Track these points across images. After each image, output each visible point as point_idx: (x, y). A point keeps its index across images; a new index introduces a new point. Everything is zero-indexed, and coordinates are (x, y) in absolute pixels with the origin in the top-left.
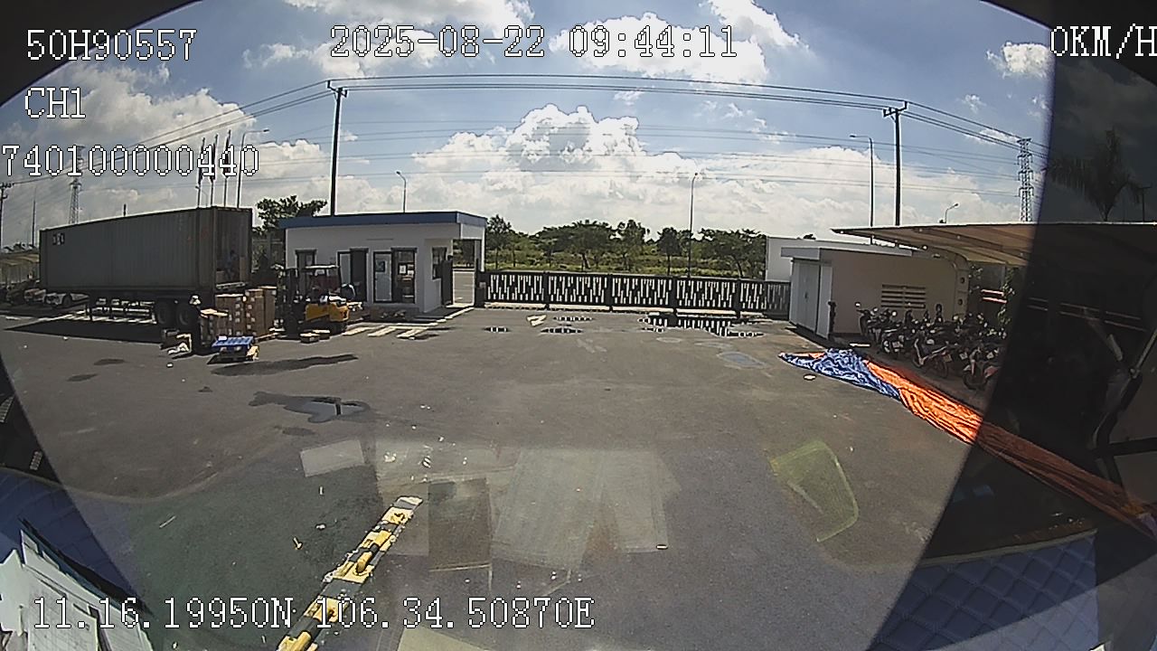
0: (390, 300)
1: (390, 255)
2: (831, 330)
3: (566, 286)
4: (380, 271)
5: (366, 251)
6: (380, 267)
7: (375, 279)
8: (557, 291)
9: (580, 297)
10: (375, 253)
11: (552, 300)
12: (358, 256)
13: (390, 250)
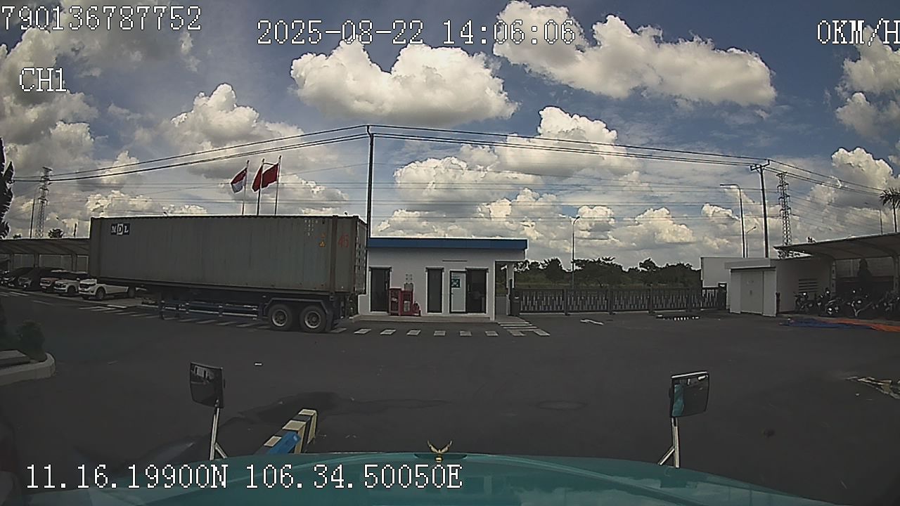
0: (465, 311)
1: (465, 275)
2: (777, 310)
3: (581, 299)
4: (455, 286)
5: (442, 270)
6: (454, 283)
7: (451, 294)
8: (574, 303)
9: (590, 307)
10: (451, 272)
11: (571, 309)
12: (435, 276)
13: (464, 270)
